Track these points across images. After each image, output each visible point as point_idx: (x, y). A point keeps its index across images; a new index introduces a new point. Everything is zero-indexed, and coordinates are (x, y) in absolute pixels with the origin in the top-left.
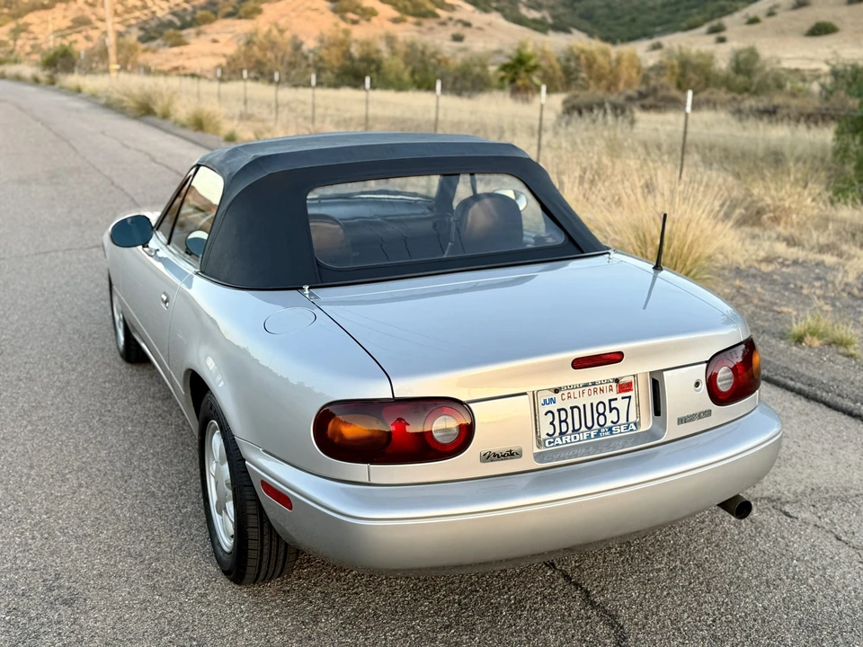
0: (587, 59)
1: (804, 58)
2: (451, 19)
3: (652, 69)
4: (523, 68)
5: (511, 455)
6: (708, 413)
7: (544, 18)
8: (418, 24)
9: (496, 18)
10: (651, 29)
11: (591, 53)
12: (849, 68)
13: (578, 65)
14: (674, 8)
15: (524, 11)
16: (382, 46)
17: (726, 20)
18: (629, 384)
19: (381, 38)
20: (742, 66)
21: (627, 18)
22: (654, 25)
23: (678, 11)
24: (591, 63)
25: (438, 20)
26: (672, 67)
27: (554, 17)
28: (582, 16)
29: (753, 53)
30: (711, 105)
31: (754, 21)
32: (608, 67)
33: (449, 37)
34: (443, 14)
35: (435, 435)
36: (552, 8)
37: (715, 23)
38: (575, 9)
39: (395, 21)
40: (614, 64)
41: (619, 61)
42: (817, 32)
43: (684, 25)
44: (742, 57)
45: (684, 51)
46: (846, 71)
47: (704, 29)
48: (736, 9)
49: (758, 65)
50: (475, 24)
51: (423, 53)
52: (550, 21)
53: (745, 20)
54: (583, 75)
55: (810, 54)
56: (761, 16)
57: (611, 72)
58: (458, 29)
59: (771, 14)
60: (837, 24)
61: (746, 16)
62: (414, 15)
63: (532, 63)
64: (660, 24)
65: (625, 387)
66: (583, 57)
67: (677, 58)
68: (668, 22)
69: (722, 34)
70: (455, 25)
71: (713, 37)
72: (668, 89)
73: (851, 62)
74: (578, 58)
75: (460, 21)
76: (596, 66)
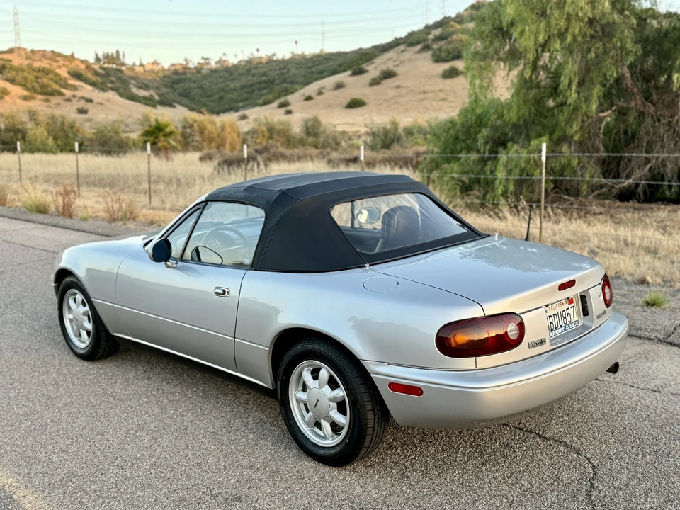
0: (199, 126)
1: (347, 124)
2: (74, 96)
3: (248, 133)
4: (161, 134)
5: (542, 342)
6: (605, 312)
7: (151, 95)
8: (47, 101)
9: (111, 95)
10: (235, 105)
11: (202, 122)
12: (381, 130)
13: (193, 130)
14: (250, 89)
15: (135, 90)
16: (25, 118)
17: (290, 98)
18: (572, 300)
19: (23, 112)
20: (311, 130)
21: (217, 96)
22: (237, 101)
23: (253, 91)
24: (202, 131)
25: (63, 98)
26: (263, 132)
27: (160, 95)
28: (181, 95)
29: (316, 121)
30: (308, 158)
31: (309, 98)
32: (216, 133)
33: (76, 111)
34: (68, 93)
35: (509, 334)
36: (157, 88)
37: (282, 100)
38: (175, 89)
39: (25, 98)
40: (219, 130)
41: (223, 128)
42: (352, 106)
43: (260, 101)
44: (310, 124)
45: (269, 120)
46: (379, 131)
47: (276, 104)
48: (296, 90)
49: (321, 129)
50: (96, 101)
51: (63, 123)
52: (157, 98)
53: (303, 98)
54: (197, 138)
55: (352, 121)
56: (314, 95)
57: (219, 136)
58: (82, 104)
59: (320, 93)
60: (365, 99)
61: (303, 95)
62: (42, 93)
63: (168, 130)
64: (242, 101)
65: (571, 301)
66: (195, 125)
67: (265, 125)
68: (247, 99)
69: (289, 108)
70: (79, 101)
71: (283, 110)
72: (277, 148)
73: (382, 126)
74: (191, 126)
75: (82, 98)
76: (206, 132)
